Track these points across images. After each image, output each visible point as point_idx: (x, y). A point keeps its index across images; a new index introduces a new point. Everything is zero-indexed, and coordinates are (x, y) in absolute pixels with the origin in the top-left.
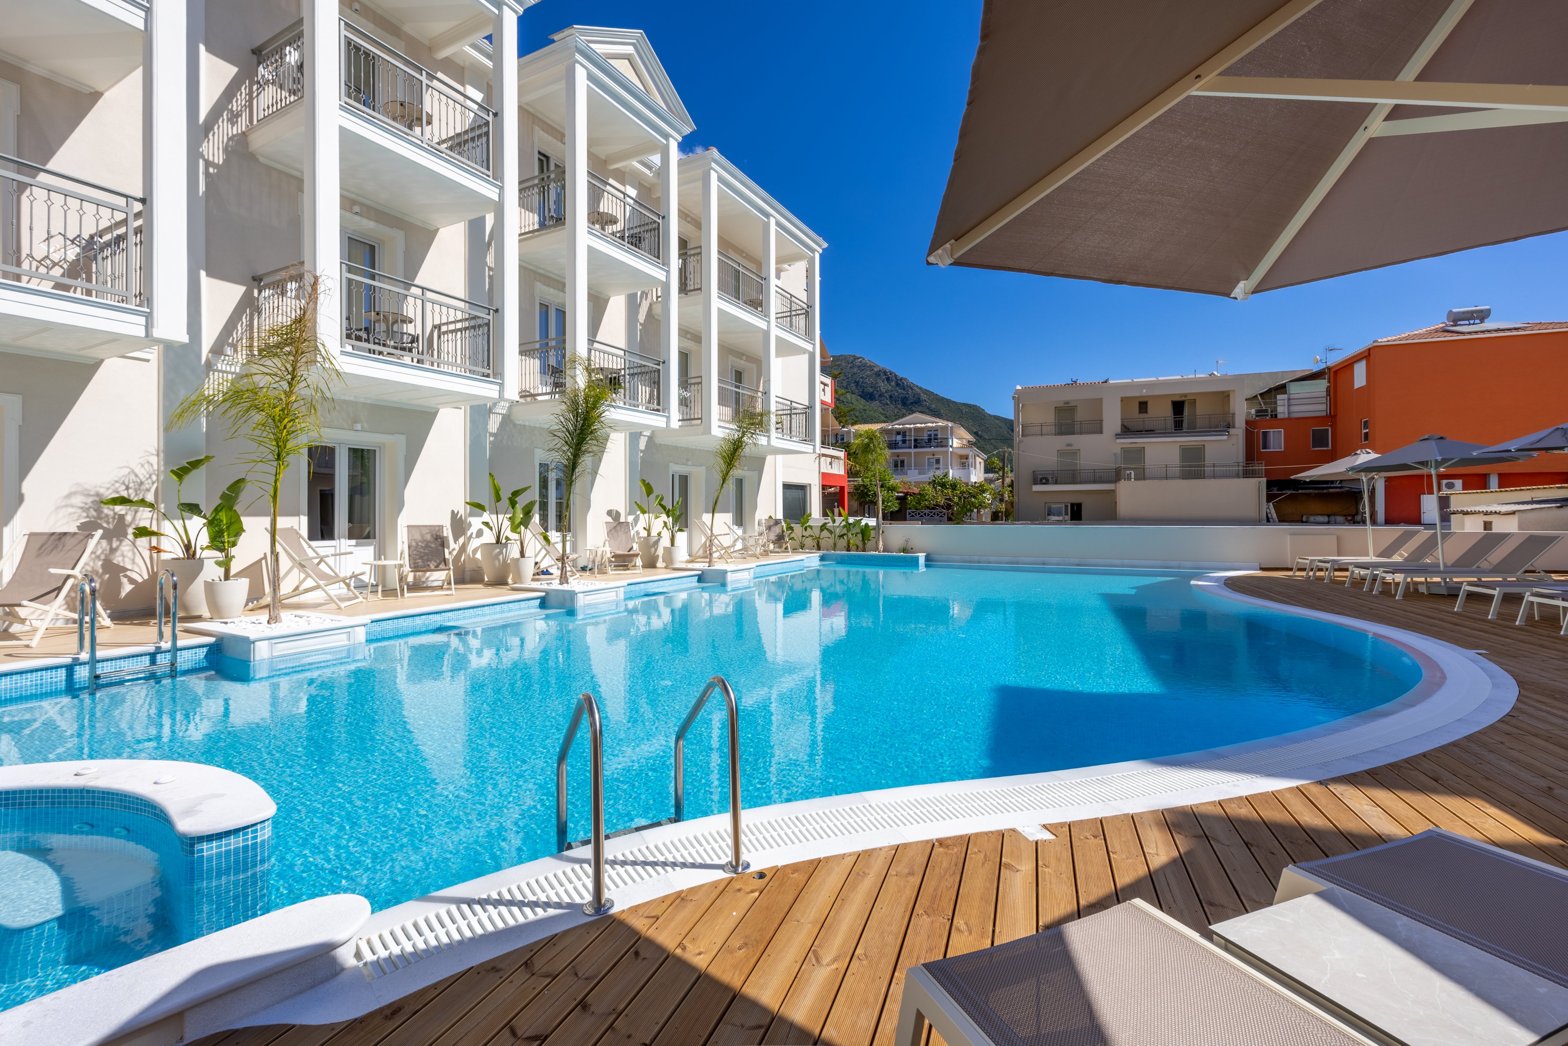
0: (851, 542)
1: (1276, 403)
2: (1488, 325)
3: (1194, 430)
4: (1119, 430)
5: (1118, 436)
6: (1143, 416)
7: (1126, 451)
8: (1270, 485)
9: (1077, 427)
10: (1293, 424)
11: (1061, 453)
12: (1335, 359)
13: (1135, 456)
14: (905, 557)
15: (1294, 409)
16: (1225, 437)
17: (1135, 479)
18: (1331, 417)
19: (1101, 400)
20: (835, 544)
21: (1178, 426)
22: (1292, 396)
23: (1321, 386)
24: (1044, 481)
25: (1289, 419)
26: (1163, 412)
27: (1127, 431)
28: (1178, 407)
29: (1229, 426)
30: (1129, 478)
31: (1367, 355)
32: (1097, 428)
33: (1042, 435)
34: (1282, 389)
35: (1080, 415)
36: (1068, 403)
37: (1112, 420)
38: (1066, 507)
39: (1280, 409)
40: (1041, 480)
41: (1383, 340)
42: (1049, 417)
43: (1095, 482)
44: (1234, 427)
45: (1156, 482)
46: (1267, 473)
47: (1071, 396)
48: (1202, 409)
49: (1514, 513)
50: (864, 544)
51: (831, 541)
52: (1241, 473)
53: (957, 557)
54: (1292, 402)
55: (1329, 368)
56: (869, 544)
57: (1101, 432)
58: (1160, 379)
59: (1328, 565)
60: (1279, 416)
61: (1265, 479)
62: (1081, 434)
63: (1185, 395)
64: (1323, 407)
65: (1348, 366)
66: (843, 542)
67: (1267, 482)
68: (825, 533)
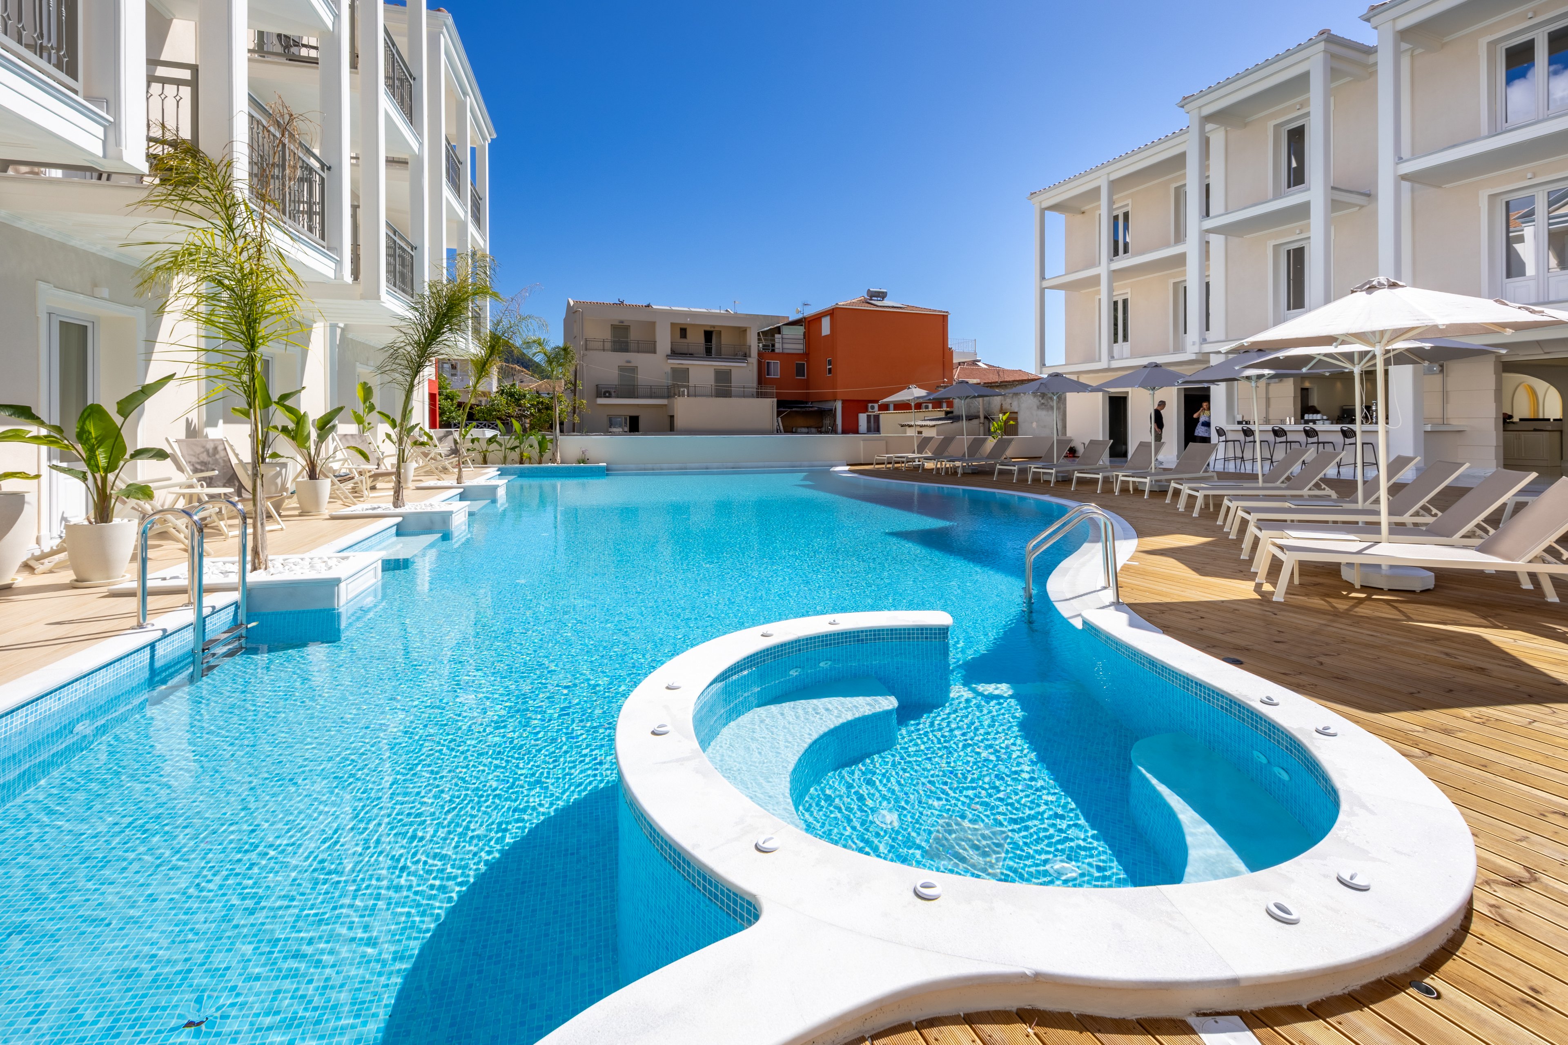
0: (525, 454)
1: (774, 340)
2: (887, 302)
3: (720, 356)
4: (669, 352)
5: (668, 357)
6: (683, 340)
7: (674, 371)
8: (780, 404)
9: (632, 346)
10: (786, 357)
11: (621, 369)
12: (809, 312)
13: (681, 375)
14: (585, 468)
15: (786, 346)
16: (745, 365)
17: (688, 396)
18: (806, 355)
19: (654, 323)
20: (505, 457)
21: (708, 352)
22: (784, 336)
23: (800, 331)
24: (607, 394)
25: (783, 353)
26: (696, 339)
27: (675, 353)
28: (708, 335)
29: (746, 356)
30: (683, 395)
31: (832, 313)
32: (651, 348)
33: (604, 350)
34: (778, 330)
35: (634, 335)
36: (622, 322)
37: (664, 340)
38: (626, 419)
39: (777, 345)
40: (605, 393)
41: (842, 303)
42: (607, 334)
43: (651, 397)
44: (750, 356)
45: (704, 399)
46: (778, 395)
47: (626, 317)
48: (726, 339)
49: (934, 426)
50: (541, 456)
51: (501, 455)
52: (755, 394)
53: (632, 466)
54: (785, 341)
55: (805, 318)
56: (547, 455)
57: (655, 352)
58: (693, 310)
59: (904, 460)
60: (777, 351)
61: (775, 400)
62: (638, 352)
63: (714, 327)
64: (801, 347)
65: (817, 319)
66: (515, 455)
67: (778, 401)
68: (494, 446)
